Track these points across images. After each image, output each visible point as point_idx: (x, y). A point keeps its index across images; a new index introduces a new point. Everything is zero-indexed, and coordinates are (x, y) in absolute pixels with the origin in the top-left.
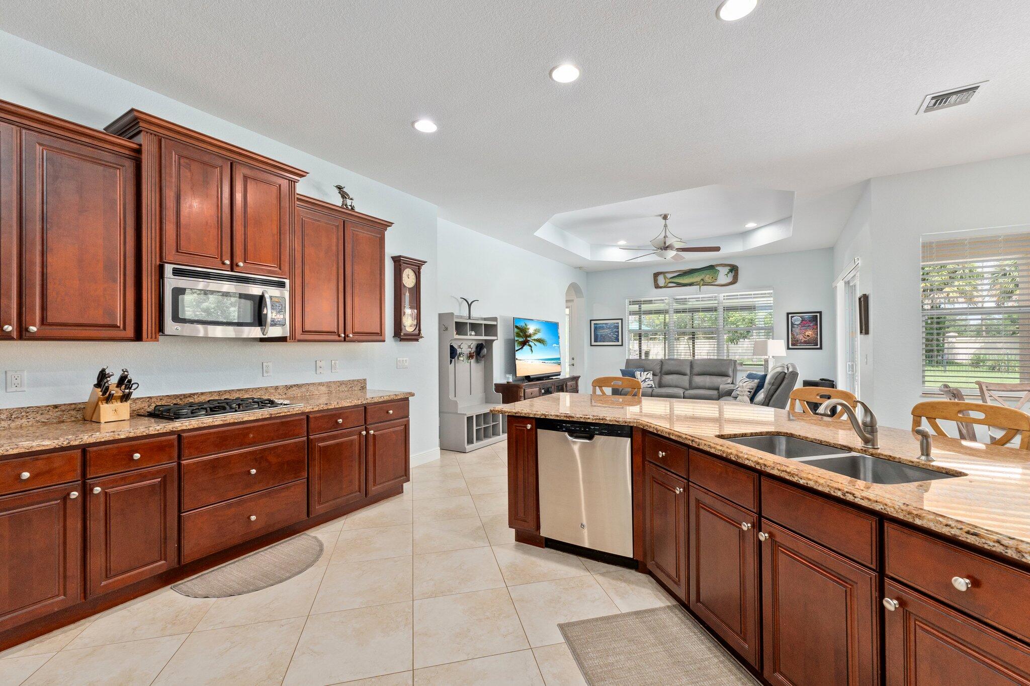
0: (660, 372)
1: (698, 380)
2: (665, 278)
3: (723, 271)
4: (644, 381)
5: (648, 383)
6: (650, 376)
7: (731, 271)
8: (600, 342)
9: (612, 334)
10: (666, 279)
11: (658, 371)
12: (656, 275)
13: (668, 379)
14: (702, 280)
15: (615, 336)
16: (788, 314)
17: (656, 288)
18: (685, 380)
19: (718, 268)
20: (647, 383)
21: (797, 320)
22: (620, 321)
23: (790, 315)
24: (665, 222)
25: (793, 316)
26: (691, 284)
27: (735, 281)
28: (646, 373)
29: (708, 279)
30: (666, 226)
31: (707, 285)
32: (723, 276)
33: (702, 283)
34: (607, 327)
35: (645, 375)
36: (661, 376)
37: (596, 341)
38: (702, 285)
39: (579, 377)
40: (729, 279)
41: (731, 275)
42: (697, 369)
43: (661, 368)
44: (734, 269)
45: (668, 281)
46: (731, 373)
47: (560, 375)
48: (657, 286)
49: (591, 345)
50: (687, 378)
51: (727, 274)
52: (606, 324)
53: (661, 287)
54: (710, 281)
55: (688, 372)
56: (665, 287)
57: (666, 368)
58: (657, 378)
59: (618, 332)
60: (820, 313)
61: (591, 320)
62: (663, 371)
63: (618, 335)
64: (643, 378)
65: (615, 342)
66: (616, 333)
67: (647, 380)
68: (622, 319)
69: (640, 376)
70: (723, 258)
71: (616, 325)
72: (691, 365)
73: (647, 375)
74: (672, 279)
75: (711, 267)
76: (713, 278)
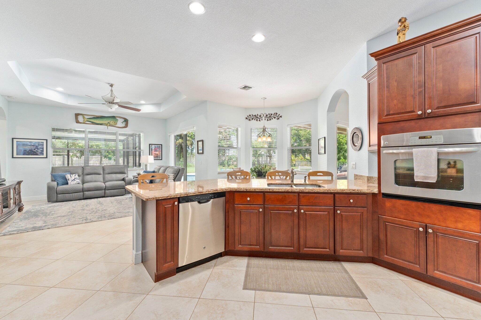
0: (83, 174)
1: (109, 177)
2: (84, 118)
4: (74, 180)
6: (77, 176)
7: (125, 121)
9: (36, 149)
11: (81, 173)
12: (77, 115)
13: (88, 178)
14: (109, 123)
15: (40, 151)
16: (150, 144)
17: (77, 122)
18: (100, 178)
19: (117, 118)
20: (76, 181)
21: (153, 147)
22: (44, 141)
23: (151, 145)
24: (112, 88)
25: (152, 146)
26: (101, 124)
27: (126, 126)
28: (74, 175)
29: (112, 123)
30: (112, 91)
31: (111, 126)
32: (120, 123)
34: (31, 144)
35: (73, 176)
36: (83, 176)
38: (109, 126)
39: (21, 182)
40: (123, 125)
41: (124, 123)
42: (107, 171)
45: (86, 120)
46: (126, 172)
48: (78, 122)
49: (13, 157)
50: (101, 176)
51: (122, 122)
52: (29, 142)
53: (81, 123)
54: (113, 124)
55: (102, 173)
56: (84, 123)
57: (87, 171)
58: (81, 178)
59: (43, 148)
60: (162, 145)
61: (13, 139)
62: (84, 173)
63: (43, 151)
64: (73, 178)
65: (39, 155)
66: (41, 149)
67: (76, 179)
68: (47, 140)
69: (71, 177)
70: (121, 114)
71: (41, 143)
72: (103, 169)
73: (75, 176)
74: (88, 119)
75: (114, 117)
76: (114, 123)
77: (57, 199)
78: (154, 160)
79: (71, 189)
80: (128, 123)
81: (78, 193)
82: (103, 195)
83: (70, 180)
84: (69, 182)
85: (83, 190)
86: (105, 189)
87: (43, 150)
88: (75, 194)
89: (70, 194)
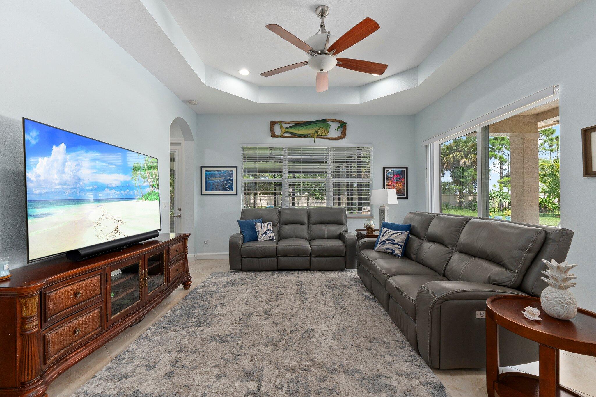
0: (279, 222)
1: (317, 229)
2: (281, 127)
3: (334, 126)
4: (266, 233)
5: (269, 235)
6: (270, 227)
7: (341, 126)
8: (212, 190)
9: (225, 182)
10: (283, 129)
11: (276, 221)
12: (273, 124)
13: (287, 229)
14: (316, 132)
15: (229, 184)
16: (384, 168)
17: (272, 137)
18: (303, 230)
19: (330, 123)
20: (268, 236)
21: (391, 173)
22: (234, 169)
23: (386, 169)
24: (323, 20)
25: (388, 170)
26: (305, 136)
27: (343, 136)
28: (266, 224)
29: (321, 132)
30: (322, 26)
31: (319, 138)
32: (334, 130)
33: (316, 135)
34: (220, 175)
35: (265, 227)
37: (206, 190)
38: (317, 137)
39: (188, 236)
40: (338, 134)
41: (340, 130)
42: (314, 219)
43: (280, 218)
44: (343, 126)
45: (284, 130)
46: (344, 221)
47: (157, 235)
48: (273, 135)
49: (202, 194)
50: (305, 227)
51: (337, 129)
52: (219, 171)
53: (277, 137)
54: (323, 134)
55: (306, 221)
56: (281, 136)
57: (285, 217)
58: (276, 228)
59: (232, 180)
60: (406, 168)
61: (201, 167)
62: (281, 223)
63: (232, 184)
64: (265, 230)
65: (229, 191)
66: (230, 182)
67: (268, 232)
68: (236, 167)
69: (262, 228)
70: (334, 114)
71: (230, 172)
72: (308, 215)
73: (268, 226)
74: (287, 129)
75: (324, 121)
76: (325, 131)
77: (241, 266)
79: (260, 250)
80: (346, 128)
81: (270, 258)
82: (307, 265)
83: (261, 233)
84: (259, 236)
85: (277, 254)
86: (311, 254)
87: (233, 182)
88: (266, 259)
89: (260, 259)
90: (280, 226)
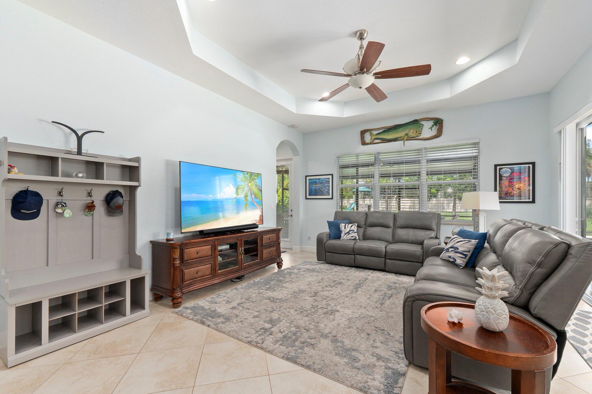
0: (365, 224)
1: (402, 233)
2: (371, 135)
3: (427, 125)
4: (348, 233)
5: (352, 235)
6: (354, 228)
7: (435, 124)
8: (314, 195)
9: (324, 188)
10: (372, 136)
11: (363, 223)
12: (363, 133)
13: (372, 231)
14: (406, 134)
15: (326, 190)
16: (496, 166)
17: (362, 144)
18: (387, 233)
19: (423, 122)
20: (350, 235)
21: (507, 171)
22: (330, 177)
23: (498, 167)
24: (362, 42)
25: (502, 168)
26: (395, 140)
27: (439, 135)
28: (350, 225)
29: (412, 133)
30: (361, 47)
31: (411, 140)
32: (428, 130)
33: (406, 137)
34: (319, 182)
35: (349, 227)
37: (309, 195)
38: (407, 140)
39: (280, 230)
40: (434, 132)
41: (436, 129)
42: (400, 222)
43: (366, 220)
44: (438, 123)
45: (374, 137)
46: (434, 227)
47: (257, 227)
48: (364, 143)
49: (306, 199)
50: (390, 231)
51: (431, 128)
52: (319, 179)
53: (368, 144)
54: (414, 136)
55: (391, 225)
56: (371, 143)
57: (371, 220)
58: (361, 230)
59: (329, 186)
60: (534, 163)
61: (306, 176)
62: (367, 224)
63: (329, 190)
64: (348, 230)
65: (326, 195)
66: (327, 188)
67: (351, 232)
68: (332, 175)
69: (345, 228)
70: (428, 112)
72: (394, 218)
73: (351, 227)
74: (377, 136)
75: (416, 122)
76: (416, 132)
77: (325, 259)
78: (500, 202)
79: (340, 247)
80: (442, 126)
81: (348, 255)
82: (382, 266)
83: (343, 233)
84: (342, 235)
85: (354, 252)
86: (385, 256)
87: (329, 188)
88: (345, 255)
89: (339, 255)
90: (365, 228)
